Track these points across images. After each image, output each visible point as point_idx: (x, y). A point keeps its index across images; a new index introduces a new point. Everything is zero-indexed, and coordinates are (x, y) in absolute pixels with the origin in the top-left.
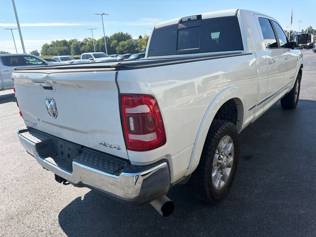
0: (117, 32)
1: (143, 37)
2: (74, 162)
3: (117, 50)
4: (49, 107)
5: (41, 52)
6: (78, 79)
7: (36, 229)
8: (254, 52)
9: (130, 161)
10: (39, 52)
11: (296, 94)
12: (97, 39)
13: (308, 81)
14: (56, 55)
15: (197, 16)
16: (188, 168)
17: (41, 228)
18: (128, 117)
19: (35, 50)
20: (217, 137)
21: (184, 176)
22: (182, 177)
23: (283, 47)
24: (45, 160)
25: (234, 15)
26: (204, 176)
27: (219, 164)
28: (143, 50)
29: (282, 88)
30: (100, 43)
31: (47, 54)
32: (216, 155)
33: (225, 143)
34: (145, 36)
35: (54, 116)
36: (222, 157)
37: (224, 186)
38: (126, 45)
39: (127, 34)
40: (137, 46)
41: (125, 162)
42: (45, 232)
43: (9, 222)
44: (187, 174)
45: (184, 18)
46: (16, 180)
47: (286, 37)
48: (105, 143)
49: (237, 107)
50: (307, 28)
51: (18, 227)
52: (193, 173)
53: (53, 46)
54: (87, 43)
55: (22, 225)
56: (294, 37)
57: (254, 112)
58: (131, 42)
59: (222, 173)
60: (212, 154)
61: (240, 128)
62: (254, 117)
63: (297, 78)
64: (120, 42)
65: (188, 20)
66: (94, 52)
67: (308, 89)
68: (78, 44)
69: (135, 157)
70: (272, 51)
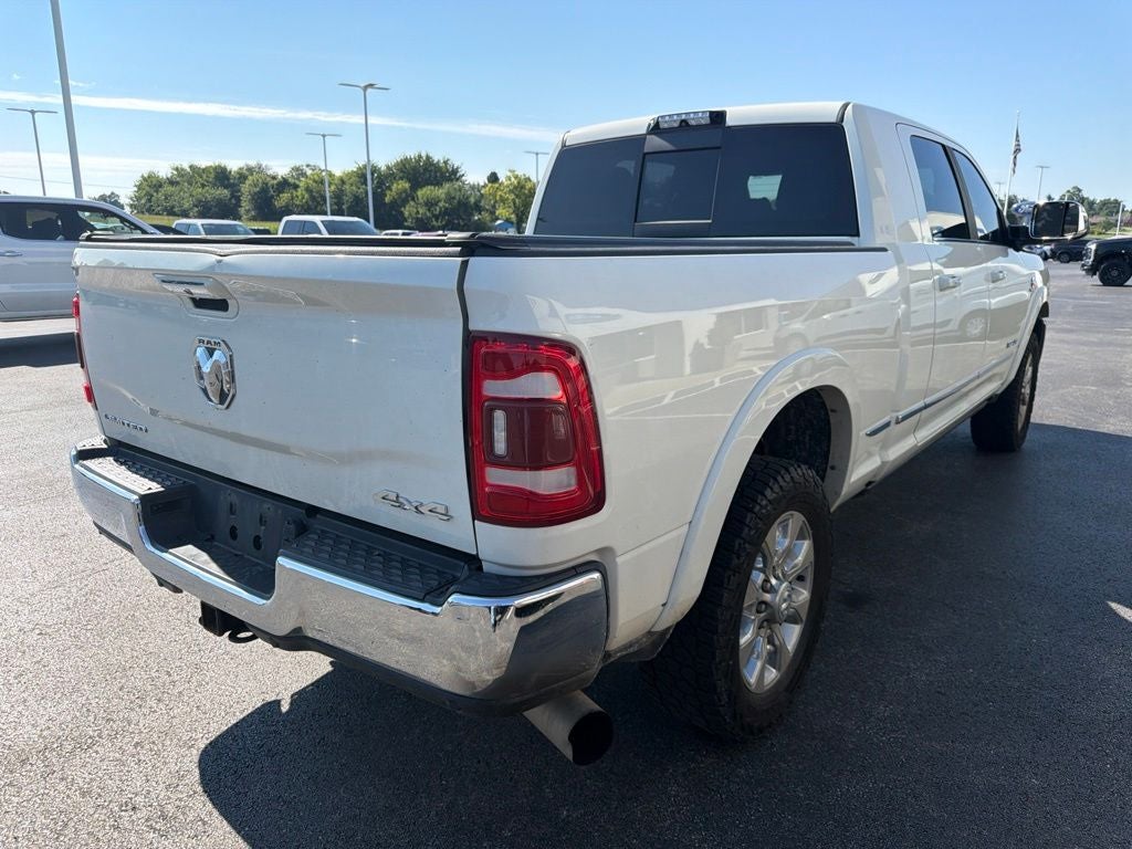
0: (411, 154)
1: (502, 178)
2: (281, 560)
3: (406, 214)
4: (206, 369)
5: (128, 201)
6: (329, 277)
7: (110, 802)
8: (894, 244)
9: (480, 561)
10: (124, 200)
11: (1024, 404)
12: (338, 173)
13: (1062, 365)
14: (185, 215)
15: (711, 113)
16: (664, 605)
17: (131, 799)
18: (491, 410)
19: (108, 193)
20: (764, 511)
21: (650, 633)
22: (643, 636)
23: (985, 238)
24: (171, 553)
25: (833, 120)
26: (715, 637)
27: (764, 606)
28: (499, 222)
29: (978, 377)
30: (347, 187)
31: (150, 211)
32: (754, 573)
33: (785, 536)
34: (509, 174)
35: (222, 402)
36: (774, 581)
37: (775, 684)
38: (440, 201)
39: (446, 162)
40: (478, 208)
41: (462, 564)
42: (143, 814)
43: (11, 772)
44: (660, 627)
45: (667, 118)
46: (37, 631)
47: (998, 208)
48: (398, 497)
49: (832, 421)
50: (1064, 192)
51: (46, 791)
52: (679, 625)
53: (178, 183)
54: (302, 183)
55: (61, 787)
56: (1021, 218)
57: (885, 446)
58: (460, 190)
59: (771, 641)
60: (745, 566)
61: (838, 494)
62: (883, 462)
63: (1027, 348)
64: (421, 187)
65: (680, 125)
66: (325, 214)
67: (1061, 391)
68: (267, 184)
69: (500, 545)
70: (951, 249)
